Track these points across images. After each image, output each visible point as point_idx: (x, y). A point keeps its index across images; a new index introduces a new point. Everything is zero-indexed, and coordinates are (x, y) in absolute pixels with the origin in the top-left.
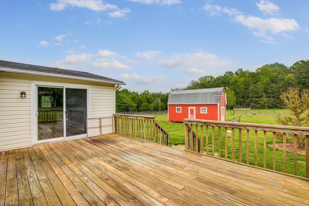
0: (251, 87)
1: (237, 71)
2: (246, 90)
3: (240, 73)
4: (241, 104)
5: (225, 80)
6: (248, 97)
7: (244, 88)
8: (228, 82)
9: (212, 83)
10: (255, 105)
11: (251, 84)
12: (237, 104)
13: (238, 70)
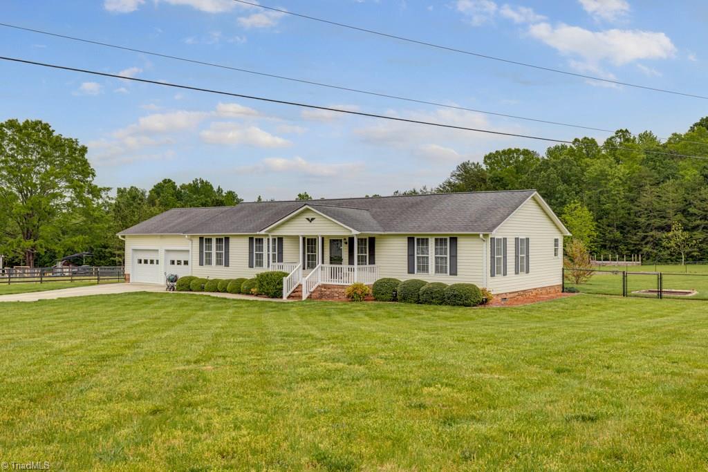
0: (646, 198)
1: (613, 137)
2: (631, 206)
3: (621, 143)
4: (616, 248)
5: (570, 171)
6: (636, 227)
7: (627, 197)
8: (579, 175)
9: (530, 177)
10: (655, 251)
11: (647, 187)
12: (604, 247)
13: (614, 135)
